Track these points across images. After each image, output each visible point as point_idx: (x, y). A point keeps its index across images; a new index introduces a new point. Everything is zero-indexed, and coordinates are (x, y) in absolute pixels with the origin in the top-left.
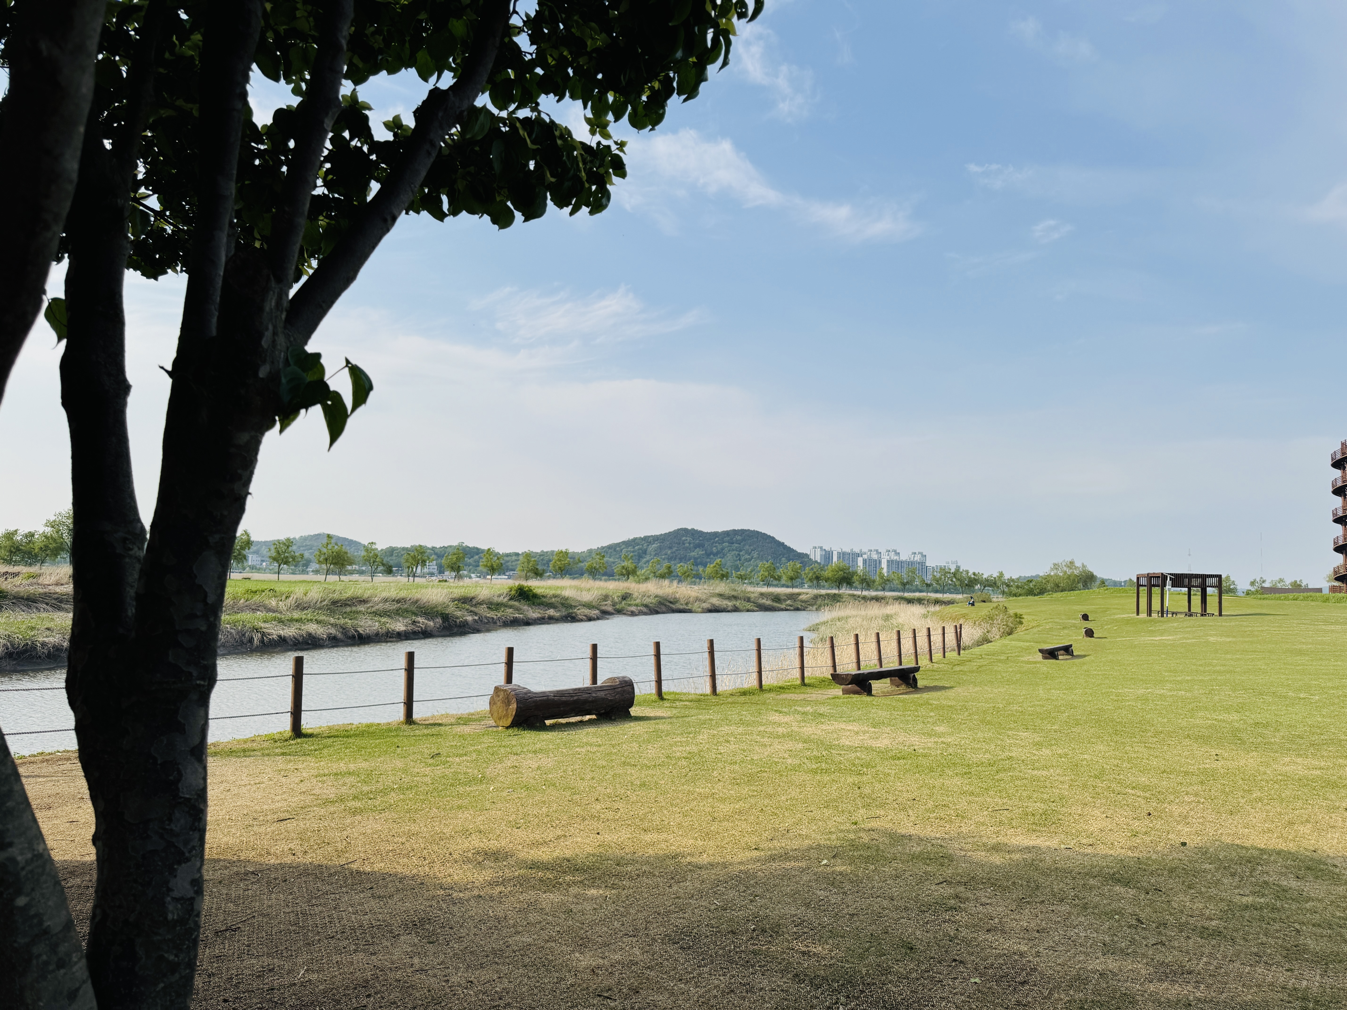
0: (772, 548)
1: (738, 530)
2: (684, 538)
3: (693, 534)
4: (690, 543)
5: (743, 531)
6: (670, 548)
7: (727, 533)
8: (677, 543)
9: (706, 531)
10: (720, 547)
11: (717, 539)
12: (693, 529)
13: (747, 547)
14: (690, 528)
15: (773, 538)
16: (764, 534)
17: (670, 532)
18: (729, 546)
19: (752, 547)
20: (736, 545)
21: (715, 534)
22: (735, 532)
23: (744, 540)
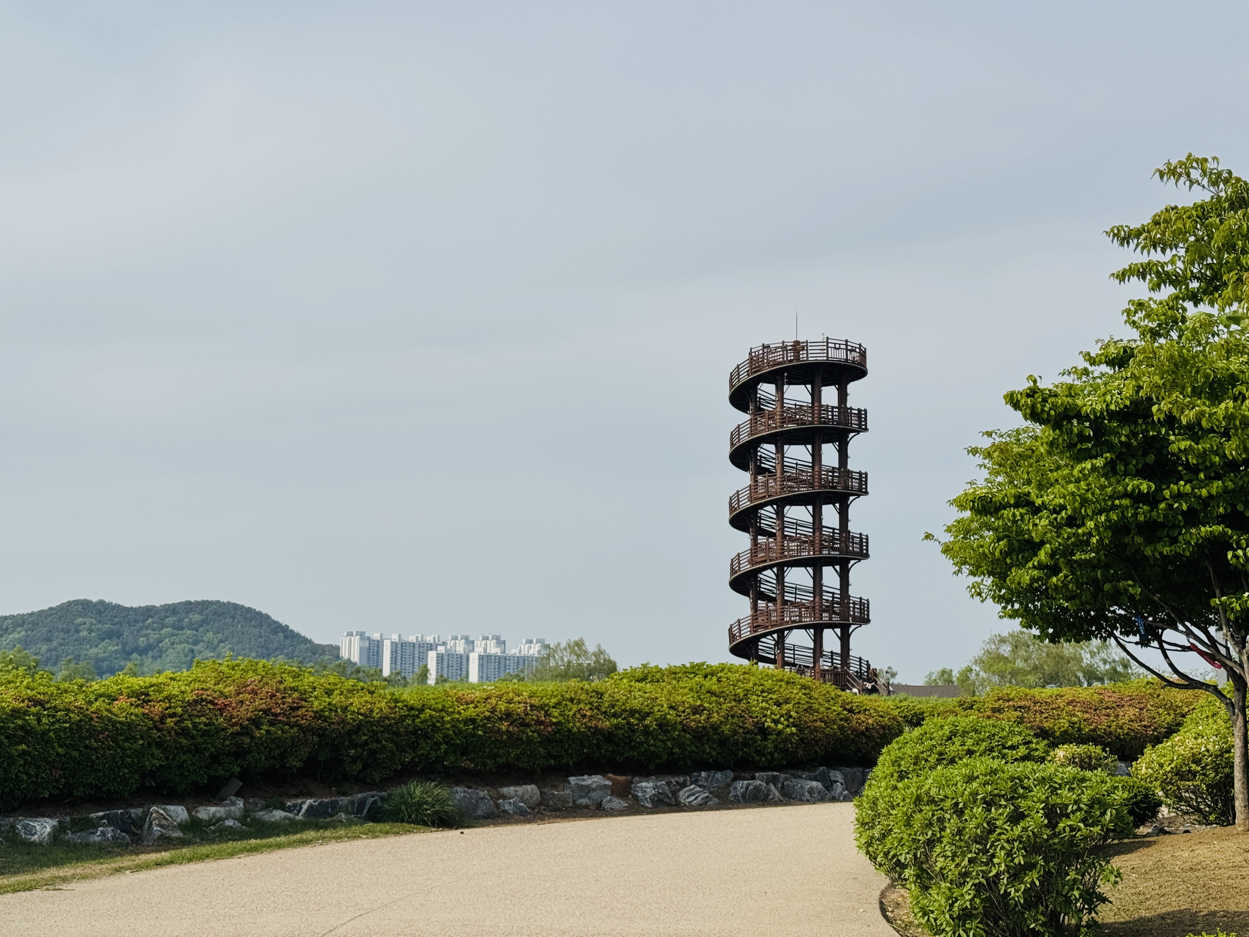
0: (260, 637)
1: (197, 603)
2: (79, 620)
3: (100, 613)
4: (90, 631)
5: (205, 605)
6: (49, 640)
7: (172, 609)
8: (63, 630)
9: (128, 605)
10: (154, 637)
11: (150, 620)
12: (102, 602)
13: (210, 635)
14: (94, 599)
15: (267, 617)
16: (249, 610)
17: (51, 609)
18: (173, 635)
19: (220, 636)
20: (189, 632)
21: (149, 611)
22: (189, 607)
23: (204, 622)
